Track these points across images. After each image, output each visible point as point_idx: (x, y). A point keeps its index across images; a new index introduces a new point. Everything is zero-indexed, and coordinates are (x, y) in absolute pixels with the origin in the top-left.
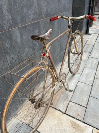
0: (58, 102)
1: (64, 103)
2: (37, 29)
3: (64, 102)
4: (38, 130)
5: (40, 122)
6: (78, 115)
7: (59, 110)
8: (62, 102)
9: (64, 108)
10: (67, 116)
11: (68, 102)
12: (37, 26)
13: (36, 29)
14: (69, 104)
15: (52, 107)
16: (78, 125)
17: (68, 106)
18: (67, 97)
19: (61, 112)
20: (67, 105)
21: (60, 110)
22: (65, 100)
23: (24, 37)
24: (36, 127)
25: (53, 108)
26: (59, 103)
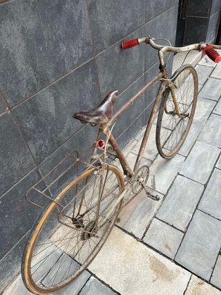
0: (130, 217)
1: (143, 220)
2: (90, 75)
3: (143, 217)
4: (89, 268)
5: (94, 254)
6: (167, 246)
7: (131, 234)
8: (139, 217)
9: (140, 231)
10: (145, 246)
11: (151, 218)
12: (90, 70)
13: (88, 76)
14: (151, 221)
15: (118, 227)
16: (163, 266)
17: (149, 226)
18: (150, 207)
19: (135, 237)
20: (147, 224)
21: (134, 233)
22: (145, 213)
23: (62, 101)
24: (86, 264)
25: (120, 228)
26: (131, 219)
